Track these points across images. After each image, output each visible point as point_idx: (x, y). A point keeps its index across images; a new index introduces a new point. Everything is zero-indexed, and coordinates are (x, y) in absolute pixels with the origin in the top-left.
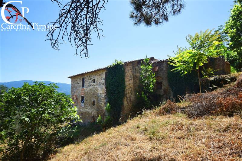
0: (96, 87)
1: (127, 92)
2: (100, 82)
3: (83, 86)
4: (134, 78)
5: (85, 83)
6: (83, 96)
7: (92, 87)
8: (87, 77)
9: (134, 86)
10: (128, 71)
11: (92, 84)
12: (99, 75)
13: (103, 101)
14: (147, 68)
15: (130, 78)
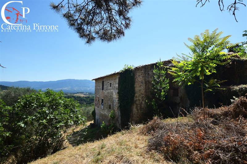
0: (112, 91)
1: (137, 99)
2: (115, 87)
3: (103, 89)
4: (146, 83)
5: (104, 86)
6: (102, 98)
7: (109, 91)
8: (106, 80)
9: (146, 92)
10: (139, 76)
11: (109, 88)
12: (114, 79)
13: (116, 105)
14: (160, 73)
15: (141, 84)
